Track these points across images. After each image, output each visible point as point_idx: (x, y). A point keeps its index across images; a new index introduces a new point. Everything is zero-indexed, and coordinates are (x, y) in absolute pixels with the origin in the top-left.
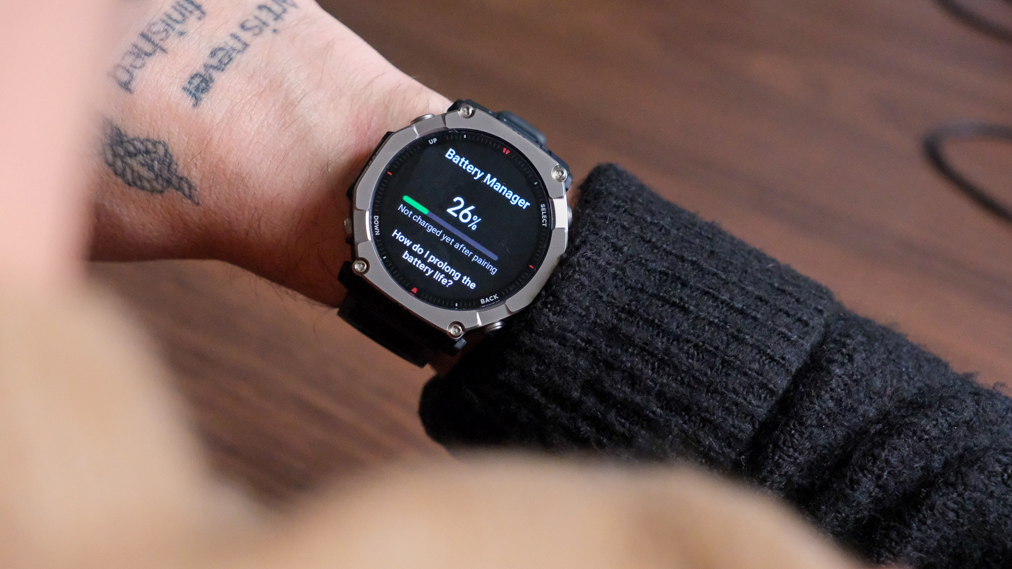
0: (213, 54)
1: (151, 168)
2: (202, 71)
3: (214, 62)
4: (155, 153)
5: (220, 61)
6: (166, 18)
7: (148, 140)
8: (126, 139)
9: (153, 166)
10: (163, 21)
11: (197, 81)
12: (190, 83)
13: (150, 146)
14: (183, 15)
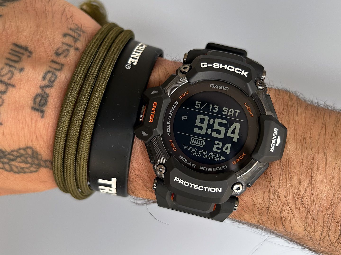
0: (44, 78)
1: (27, 163)
2: (40, 91)
3: (46, 82)
4: (26, 154)
5: (50, 81)
6: (8, 62)
7: (20, 149)
8: (6, 153)
9: (27, 161)
10: (7, 64)
11: (38, 100)
12: (35, 103)
13: (22, 152)
14: (19, 57)
